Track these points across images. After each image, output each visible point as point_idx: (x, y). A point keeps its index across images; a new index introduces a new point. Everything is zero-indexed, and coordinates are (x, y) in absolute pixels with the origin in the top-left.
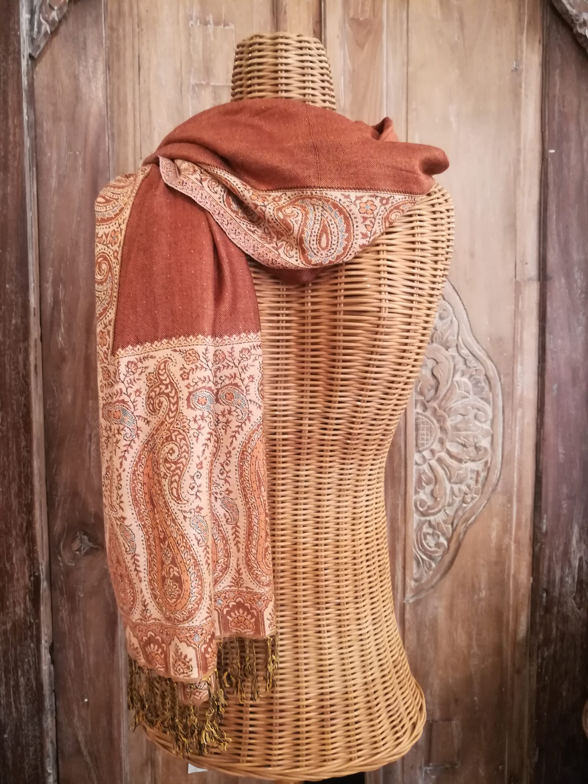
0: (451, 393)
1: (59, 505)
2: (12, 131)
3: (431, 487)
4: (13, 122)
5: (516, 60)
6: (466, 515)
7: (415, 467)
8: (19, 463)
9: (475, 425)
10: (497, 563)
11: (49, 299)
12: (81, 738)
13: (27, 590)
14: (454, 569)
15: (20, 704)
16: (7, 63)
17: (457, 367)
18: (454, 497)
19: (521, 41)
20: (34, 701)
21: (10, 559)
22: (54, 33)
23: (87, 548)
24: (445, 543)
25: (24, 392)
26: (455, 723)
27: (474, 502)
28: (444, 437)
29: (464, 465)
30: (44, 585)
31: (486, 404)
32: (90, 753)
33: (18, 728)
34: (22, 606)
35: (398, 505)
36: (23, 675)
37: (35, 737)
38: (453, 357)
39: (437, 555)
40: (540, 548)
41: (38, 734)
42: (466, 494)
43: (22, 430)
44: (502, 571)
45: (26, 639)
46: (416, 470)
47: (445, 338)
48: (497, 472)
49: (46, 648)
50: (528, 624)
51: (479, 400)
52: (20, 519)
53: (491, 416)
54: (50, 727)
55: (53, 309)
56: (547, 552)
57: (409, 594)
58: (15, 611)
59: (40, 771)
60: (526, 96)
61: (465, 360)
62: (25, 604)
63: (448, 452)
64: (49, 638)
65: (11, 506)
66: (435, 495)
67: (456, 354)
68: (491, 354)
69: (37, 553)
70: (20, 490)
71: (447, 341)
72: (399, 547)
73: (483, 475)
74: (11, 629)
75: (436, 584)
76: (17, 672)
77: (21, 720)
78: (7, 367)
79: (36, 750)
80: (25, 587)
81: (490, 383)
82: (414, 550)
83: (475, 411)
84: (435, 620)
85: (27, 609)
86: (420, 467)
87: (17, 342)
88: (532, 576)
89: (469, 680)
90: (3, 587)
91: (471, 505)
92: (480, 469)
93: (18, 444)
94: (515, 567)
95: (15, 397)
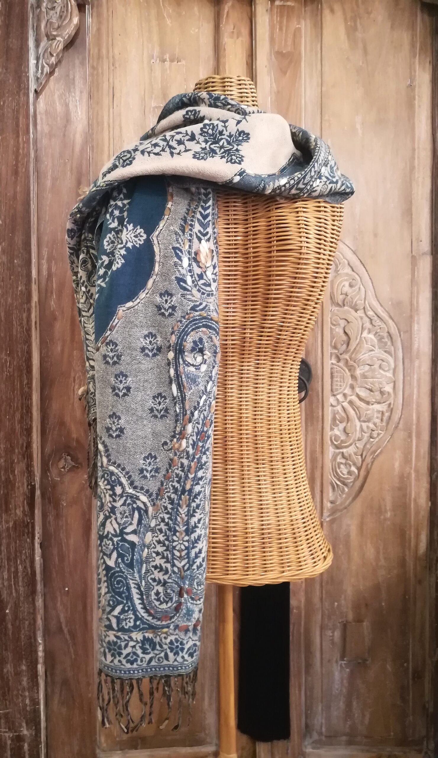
0: (360, 347)
1: (49, 431)
2: (21, 146)
3: (344, 424)
4: (23, 139)
5: (410, 78)
6: (373, 448)
7: (330, 408)
8: (22, 397)
9: (380, 373)
10: (400, 489)
11: (45, 273)
12: (62, 620)
13: (25, 497)
14: (363, 492)
15: (19, 586)
16: (19, 97)
17: (364, 326)
18: (363, 433)
19: (414, 63)
20: (29, 585)
21: (13, 472)
22: (52, 73)
23: (70, 466)
24: (356, 471)
25: (27, 342)
26: (366, 624)
27: (380, 437)
28: (355, 383)
29: (371, 407)
30: (38, 493)
31: (389, 356)
32: (70, 632)
33: (17, 606)
34: (22, 509)
35: (316, 439)
36: (21, 564)
37: (29, 613)
38: (361, 318)
39: (349, 481)
42: (373, 430)
43: (25, 371)
44: (405, 496)
45: (24, 535)
46: (331, 410)
47: (354, 303)
48: (399, 412)
49: (38, 543)
50: (427, 540)
51: (383, 352)
52: (22, 440)
53: (393, 366)
54: (40, 605)
55: (47, 280)
57: (326, 514)
58: (16, 513)
59: (33, 640)
60: (419, 107)
61: (371, 320)
62: (24, 507)
63: (358, 396)
64: (40, 535)
65: (15, 429)
66: (347, 432)
67: (363, 315)
68: (392, 316)
69: (33, 467)
70: (22, 417)
71: (356, 305)
72: (318, 474)
73: (387, 414)
74: (12, 527)
75: (349, 505)
76: (17, 561)
77: (19, 599)
78: (14, 322)
79: (30, 623)
80: (24, 494)
81: (391, 338)
82: (329, 477)
83: (380, 362)
84: (348, 535)
85: (25, 511)
86: (335, 408)
87: (22, 303)
88: (431, 500)
89: (377, 588)
90: (8, 493)
91: (377, 440)
92: (385, 410)
93: (21, 382)
94: (415, 492)
95: (19, 346)
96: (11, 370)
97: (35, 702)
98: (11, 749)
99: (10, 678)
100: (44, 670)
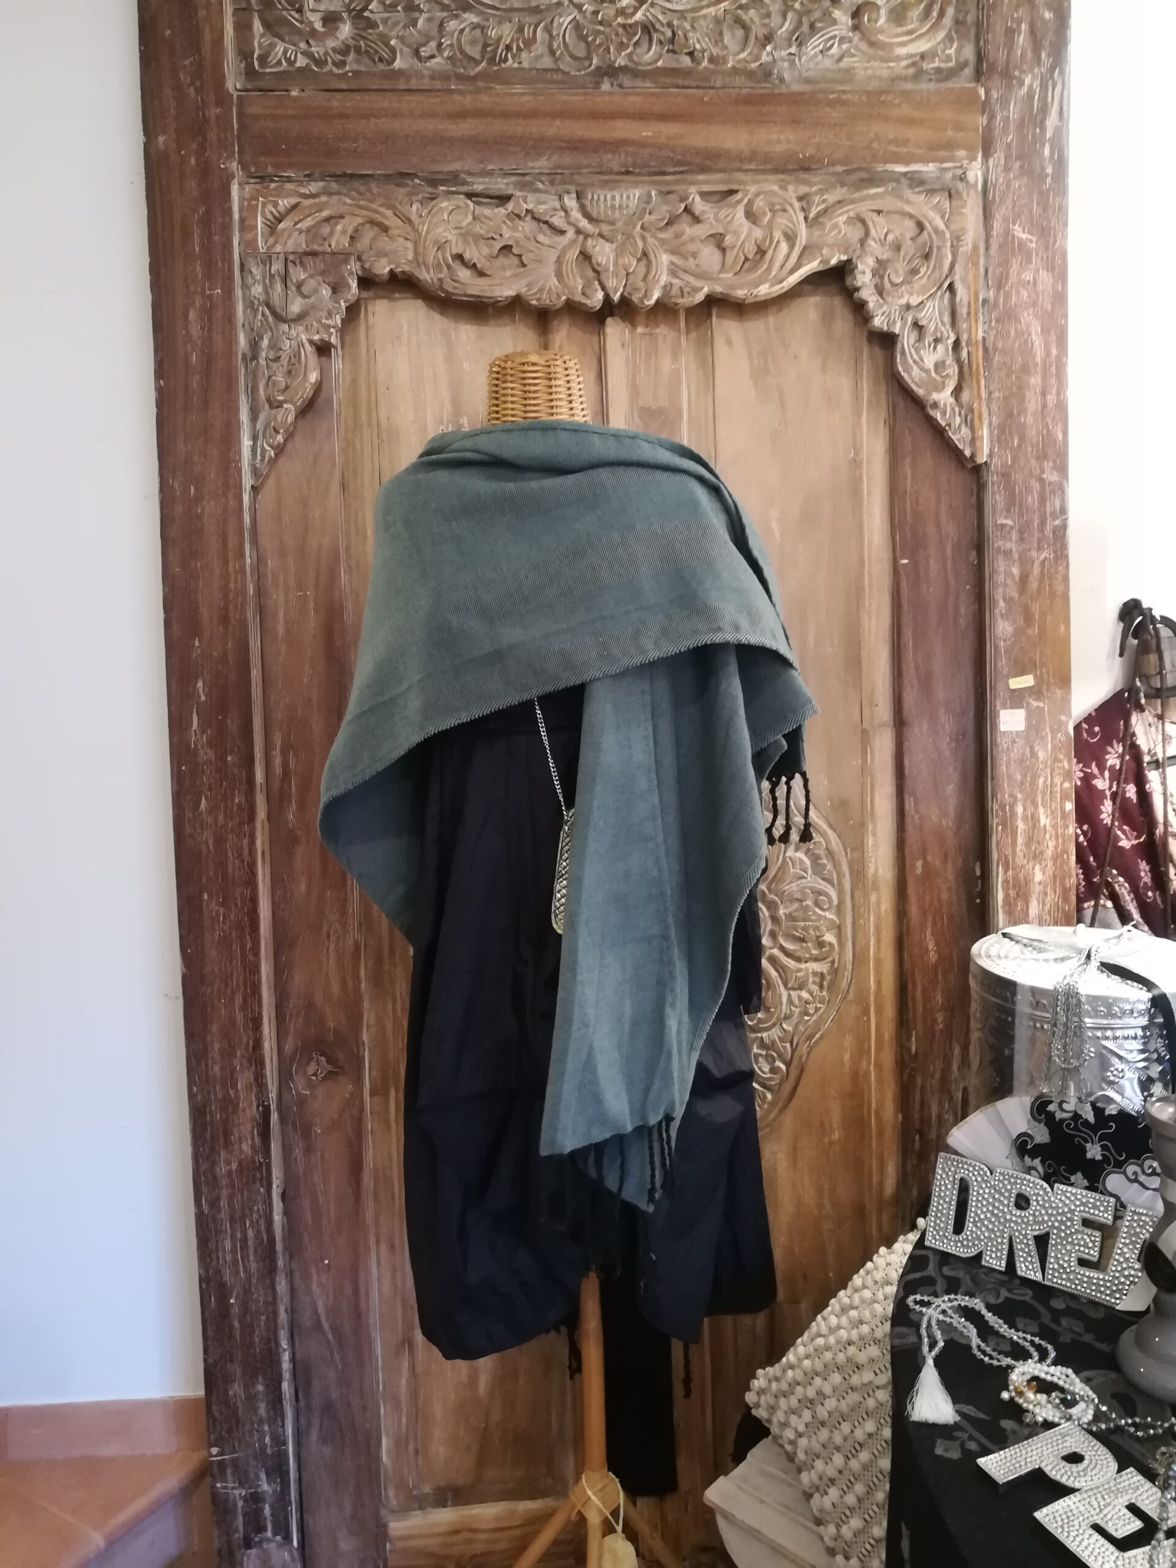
0: (784, 873)
1: (290, 1018)
2: (233, 578)
4: (234, 566)
5: (854, 448)
6: (809, 1032)
8: (245, 970)
9: (815, 913)
10: (852, 1095)
11: (278, 770)
12: (321, 1310)
13: (255, 1124)
14: (795, 1101)
15: (249, 1261)
16: (227, 499)
18: (792, 1008)
19: (859, 424)
20: (265, 1259)
21: (234, 1085)
22: (278, 456)
23: (325, 1072)
24: (783, 1067)
25: (250, 884)
27: (819, 1014)
28: (776, 929)
29: (803, 966)
30: (274, 1117)
31: (829, 887)
32: (335, 1329)
33: (247, 1292)
34: (250, 1142)
36: (251, 1226)
37: (266, 1303)
39: (771, 1083)
40: (909, 1076)
41: (270, 1299)
42: (807, 1002)
43: (248, 930)
44: (861, 1105)
45: (254, 1182)
48: (848, 974)
49: (278, 1194)
50: (898, 1176)
51: (820, 881)
52: (245, 1037)
53: (835, 901)
54: (283, 1292)
55: (282, 781)
56: (919, 1080)
58: (241, 1148)
59: (273, 1345)
60: (869, 493)
62: (253, 1139)
63: (782, 949)
64: (281, 1182)
65: (235, 1020)
66: (767, 1005)
68: (832, 822)
69: (266, 1078)
70: (246, 1001)
73: (829, 978)
74: (237, 1170)
75: (774, 1120)
76: (245, 1223)
77: (250, 1283)
78: (230, 854)
79: (267, 1319)
80: (253, 1119)
81: (833, 859)
83: (816, 895)
85: (256, 1146)
87: (241, 823)
88: (901, 1112)
89: (821, 1250)
90: (227, 1119)
91: (815, 1018)
92: (825, 971)
93: (243, 947)
94: (877, 1100)
95: (239, 890)
96: (226, 928)
97: (279, 1441)
98: (245, 1515)
99: (239, 1404)
100: (292, 1390)
